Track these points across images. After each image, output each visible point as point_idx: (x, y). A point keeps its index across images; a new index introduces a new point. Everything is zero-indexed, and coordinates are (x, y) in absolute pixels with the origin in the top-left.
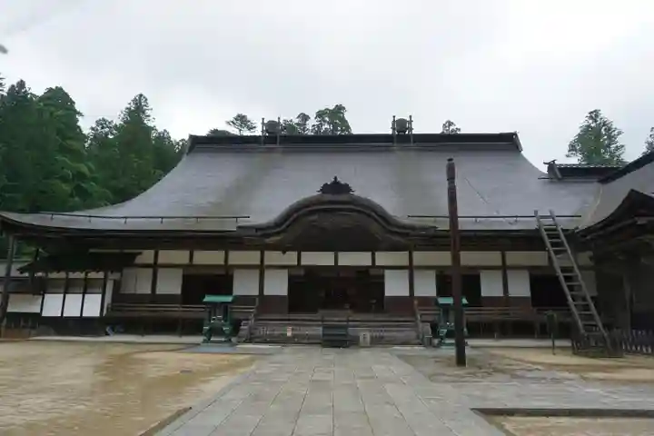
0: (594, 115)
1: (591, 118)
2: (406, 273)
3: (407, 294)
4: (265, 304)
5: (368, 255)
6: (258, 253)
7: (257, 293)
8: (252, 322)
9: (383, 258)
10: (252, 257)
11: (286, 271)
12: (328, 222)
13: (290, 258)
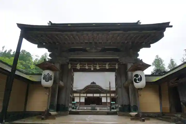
0: (157, 56)
1: (156, 57)
2: (106, 98)
3: (106, 102)
4: (80, 103)
5: (99, 94)
6: (79, 94)
7: (79, 101)
8: (78, 107)
9: (102, 95)
10: (78, 95)
11: (84, 97)
12: (92, 89)
13: (85, 95)
